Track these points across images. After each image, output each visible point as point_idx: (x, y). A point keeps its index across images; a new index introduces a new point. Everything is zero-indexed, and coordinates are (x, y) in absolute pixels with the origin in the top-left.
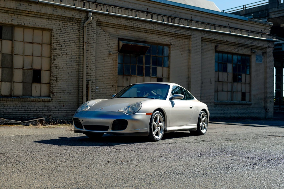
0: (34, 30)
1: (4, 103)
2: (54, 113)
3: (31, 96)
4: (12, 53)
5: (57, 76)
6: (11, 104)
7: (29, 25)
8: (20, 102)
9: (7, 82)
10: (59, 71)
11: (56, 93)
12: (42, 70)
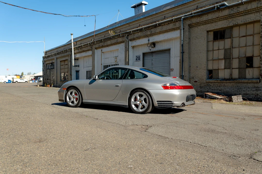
0: (247, 25)
1: (225, 84)
2: (261, 93)
3: (245, 78)
4: (231, 47)
6: (230, 85)
7: (241, 23)
8: (235, 84)
9: (228, 69)
12: (254, 56)
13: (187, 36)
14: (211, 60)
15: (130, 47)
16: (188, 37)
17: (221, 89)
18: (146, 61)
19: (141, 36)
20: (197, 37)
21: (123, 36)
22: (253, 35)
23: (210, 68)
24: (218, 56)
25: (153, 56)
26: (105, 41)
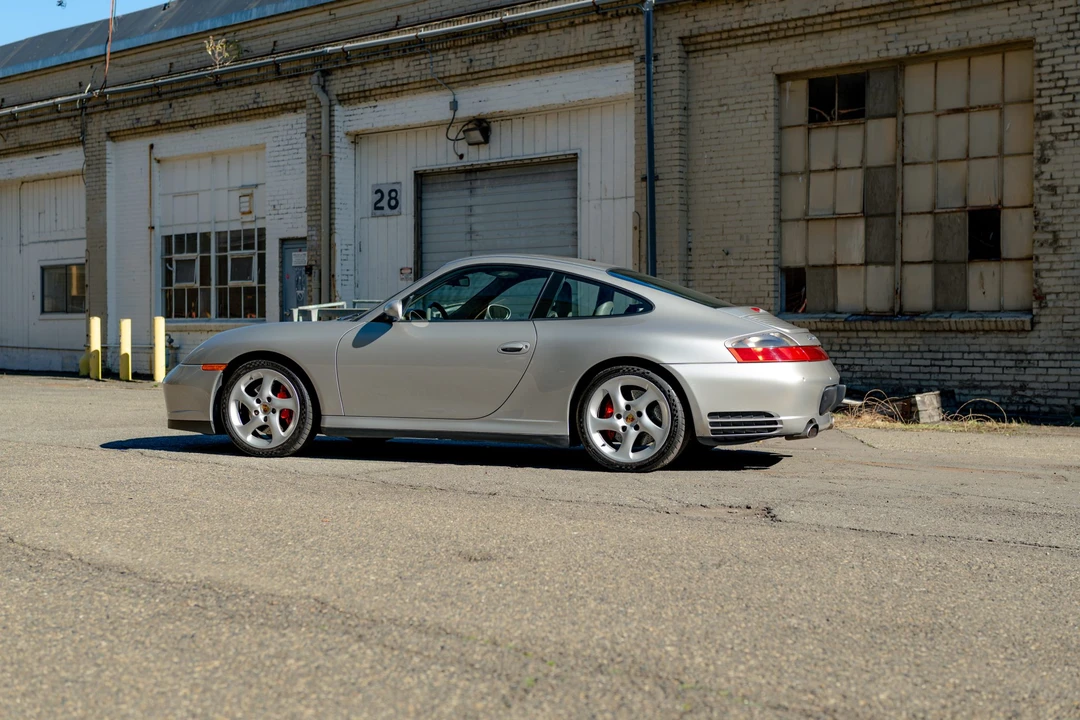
0: (972, 60)
1: (869, 338)
2: (1041, 379)
3: (965, 310)
4: (896, 159)
5: (1057, 227)
6: (891, 341)
7: (945, 47)
8: (918, 335)
9: (883, 263)
10: (1066, 204)
11: (1053, 297)
12: (1004, 208)
13: (674, 93)
14: (798, 220)
15: (339, 134)
16: (677, 99)
17: (850, 362)
18: (434, 216)
19: (411, 80)
20: (723, 102)
21: (297, 76)
22: (998, 107)
23: (794, 258)
24: (834, 203)
25: (479, 191)
26: (177, 98)
